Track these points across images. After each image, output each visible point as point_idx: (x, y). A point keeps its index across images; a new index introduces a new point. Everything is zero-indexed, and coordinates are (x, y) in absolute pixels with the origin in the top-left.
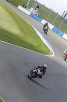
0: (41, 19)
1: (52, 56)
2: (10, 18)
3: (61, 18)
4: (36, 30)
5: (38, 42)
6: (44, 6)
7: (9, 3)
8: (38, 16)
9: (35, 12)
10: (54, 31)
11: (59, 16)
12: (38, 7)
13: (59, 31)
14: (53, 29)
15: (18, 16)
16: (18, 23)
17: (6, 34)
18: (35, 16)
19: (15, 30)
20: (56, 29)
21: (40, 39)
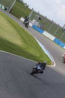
0: (42, 30)
1: (53, 66)
2: (12, 30)
3: (62, 30)
4: (38, 41)
5: (40, 52)
6: (46, 18)
7: (11, 15)
8: (40, 28)
9: (37, 24)
10: (55, 43)
11: (60, 27)
12: (40, 19)
13: (61, 42)
14: (55, 40)
15: (21, 27)
16: (21, 34)
17: (9, 45)
18: (37, 28)
19: (17, 41)
20: (57, 40)
21: (42, 50)
